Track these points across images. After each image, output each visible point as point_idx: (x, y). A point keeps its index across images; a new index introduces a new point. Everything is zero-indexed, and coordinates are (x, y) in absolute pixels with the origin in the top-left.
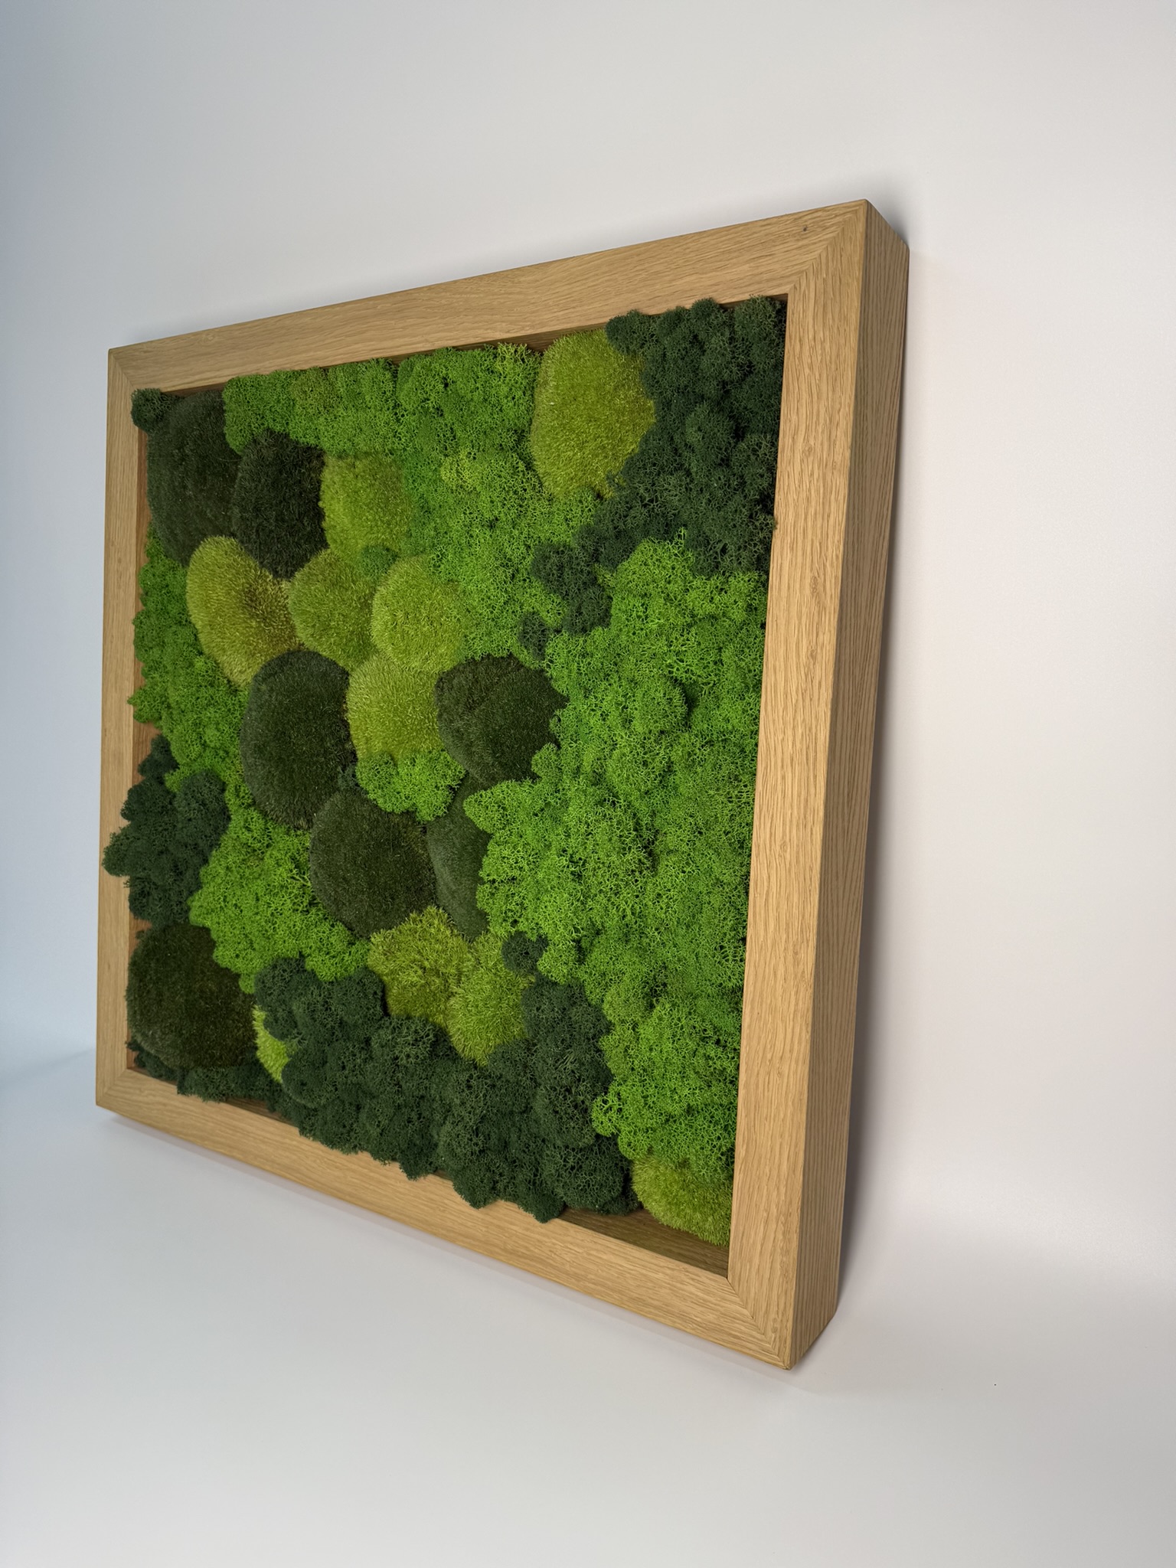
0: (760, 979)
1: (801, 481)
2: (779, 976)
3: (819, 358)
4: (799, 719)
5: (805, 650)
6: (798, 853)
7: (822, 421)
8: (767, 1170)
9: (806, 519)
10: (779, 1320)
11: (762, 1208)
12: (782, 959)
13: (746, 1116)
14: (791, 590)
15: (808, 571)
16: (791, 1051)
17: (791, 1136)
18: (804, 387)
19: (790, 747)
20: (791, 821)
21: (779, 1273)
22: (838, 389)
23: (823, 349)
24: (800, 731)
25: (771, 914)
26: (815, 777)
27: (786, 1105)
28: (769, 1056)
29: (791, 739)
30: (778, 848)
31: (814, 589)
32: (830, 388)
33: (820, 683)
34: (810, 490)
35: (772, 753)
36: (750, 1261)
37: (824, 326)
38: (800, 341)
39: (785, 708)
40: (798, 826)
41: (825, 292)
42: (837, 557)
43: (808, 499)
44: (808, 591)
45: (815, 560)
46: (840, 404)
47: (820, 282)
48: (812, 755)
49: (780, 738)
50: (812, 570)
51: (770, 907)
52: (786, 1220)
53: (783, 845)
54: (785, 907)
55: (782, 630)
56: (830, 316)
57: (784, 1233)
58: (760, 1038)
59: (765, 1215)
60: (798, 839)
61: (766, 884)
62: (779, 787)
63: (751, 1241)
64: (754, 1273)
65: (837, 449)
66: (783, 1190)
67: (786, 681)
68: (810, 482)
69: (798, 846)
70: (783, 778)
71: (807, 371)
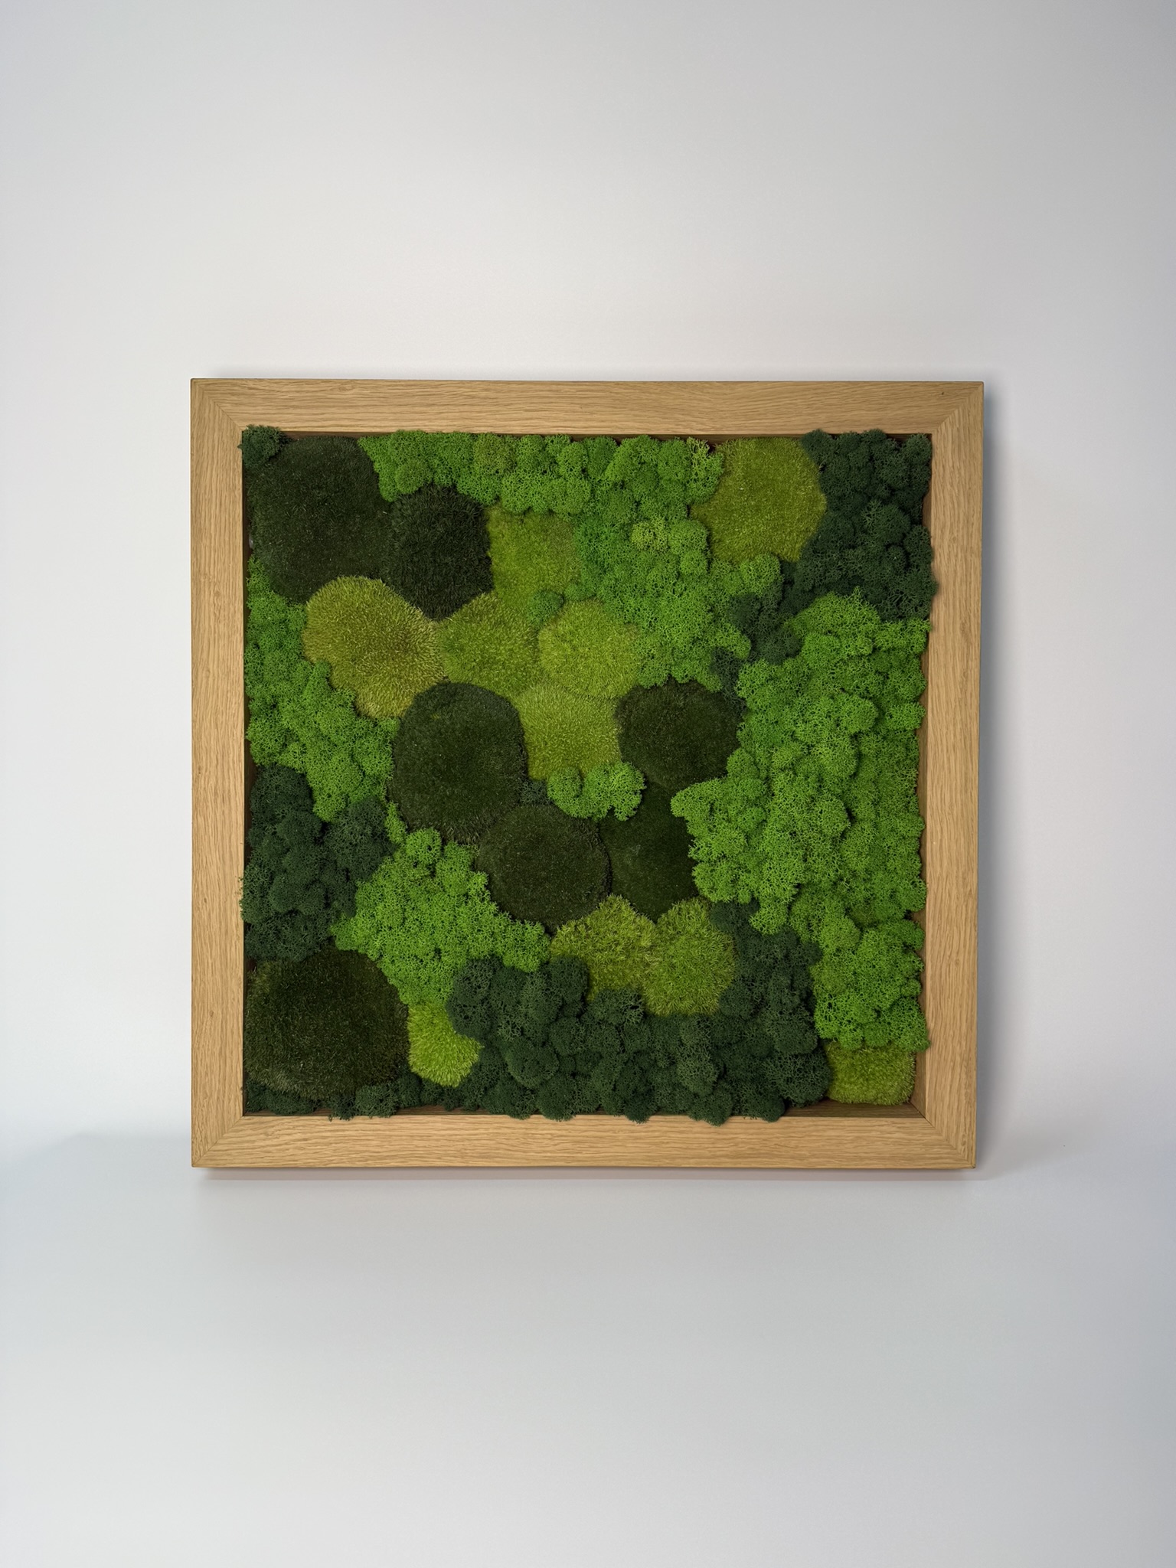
0: (939, 901)
1: (949, 559)
2: (953, 897)
3: (957, 480)
4: (958, 718)
5: (959, 671)
6: (962, 810)
7: (962, 521)
8: (951, 1033)
9: (954, 585)
10: (966, 1135)
11: (949, 1060)
12: (955, 885)
13: (933, 999)
14: (947, 630)
15: (958, 619)
16: (965, 946)
17: (967, 1005)
18: (948, 497)
19: (952, 738)
20: (956, 789)
21: (964, 1102)
22: (972, 501)
23: (960, 473)
24: (959, 726)
25: (944, 854)
26: (971, 757)
27: (963, 983)
28: (948, 953)
29: (952, 732)
30: (947, 809)
31: (963, 631)
32: (966, 500)
33: (971, 694)
34: (956, 565)
35: (939, 742)
36: (943, 1101)
37: (959, 459)
38: (943, 466)
39: (947, 712)
40: (961, 791)
41: (959, 437)
42: (978, 611)
43: (955, 572)
44: (959, 632)
45: (963, 612)
46: (974, 510)
47: (955, 429)
48: (968, 743)
49: (945, 732)
50: (961, 618)
51: (944, 850)
52: (968, 1064)
53: (951, 806)
54: (955, 848)
55: (942, 659)
56: (963, 453)
57: (966, 1074)
58: (941, 942)
59: (952, 1064)
60: (962, 801)
61: (939, 834)
62: (946, 766)
63: (943, 1085)
64: (946, 1108)
65: (973, 541)
66: (964, 1043)
67: (947, 692)
68: (956, 560)
69: (962, 805)
70: (949, 759)
71: (949, 486)
